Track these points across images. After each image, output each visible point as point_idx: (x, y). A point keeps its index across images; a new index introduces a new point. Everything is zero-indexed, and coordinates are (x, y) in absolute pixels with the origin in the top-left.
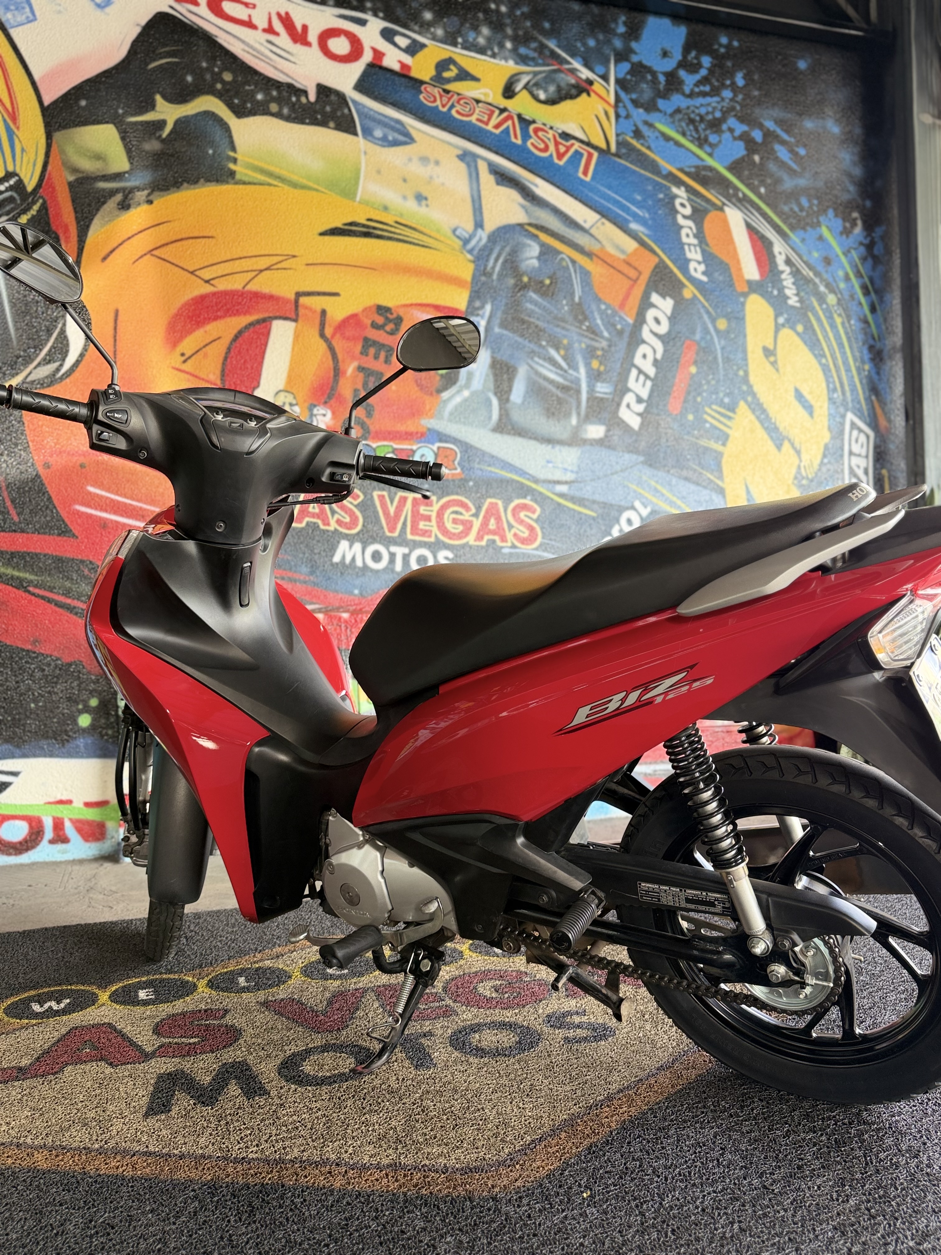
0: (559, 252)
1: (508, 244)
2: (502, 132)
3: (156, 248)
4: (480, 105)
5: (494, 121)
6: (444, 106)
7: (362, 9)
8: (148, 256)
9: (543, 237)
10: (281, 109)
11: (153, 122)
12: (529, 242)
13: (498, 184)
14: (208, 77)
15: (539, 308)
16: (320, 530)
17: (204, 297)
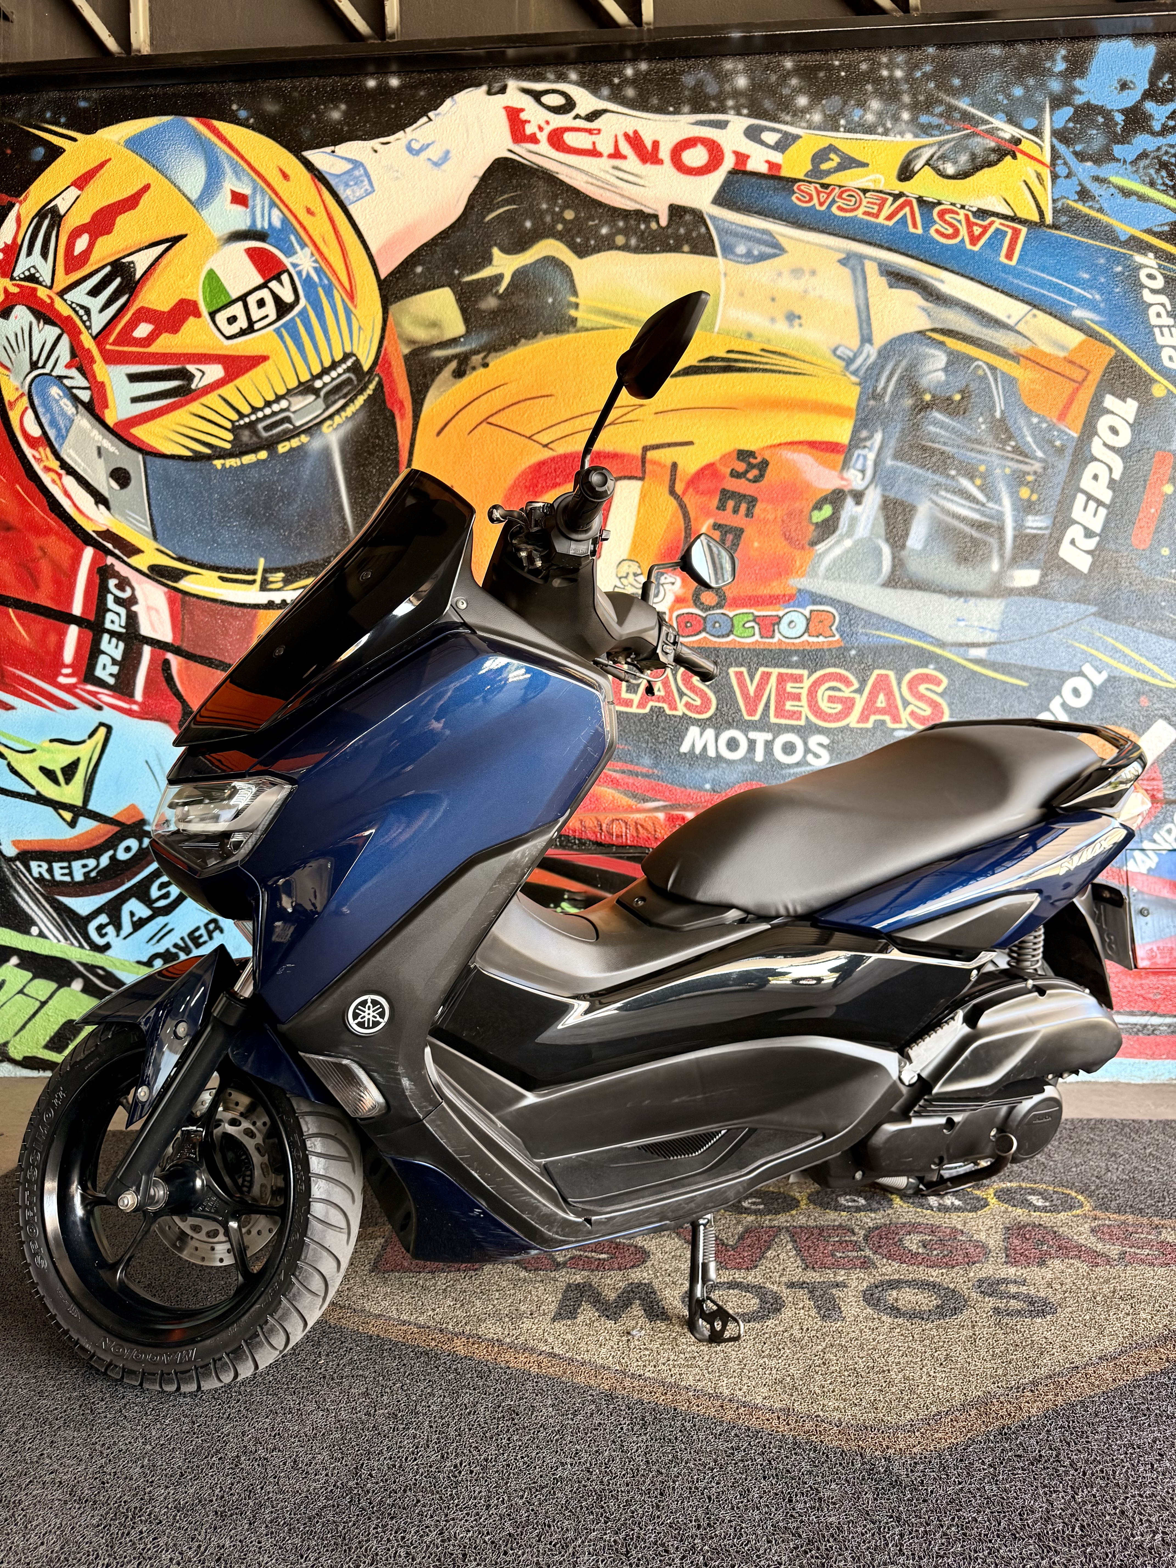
0: (973, 359)
1: (905, 357)
2: (897, 222)
3: (492, 415)
4: (868, 195)
5: (886, 212)
6: (821, 204)
7: (722, 110)
8: (484, 424)
9: (951, 343)
10: (628, 240)
11: (490, 277)
12: (932, 351)
13: (891, 287)
14: (548, 219)
15: (947, 430)
16: (666, 715)
17: (542, 464)
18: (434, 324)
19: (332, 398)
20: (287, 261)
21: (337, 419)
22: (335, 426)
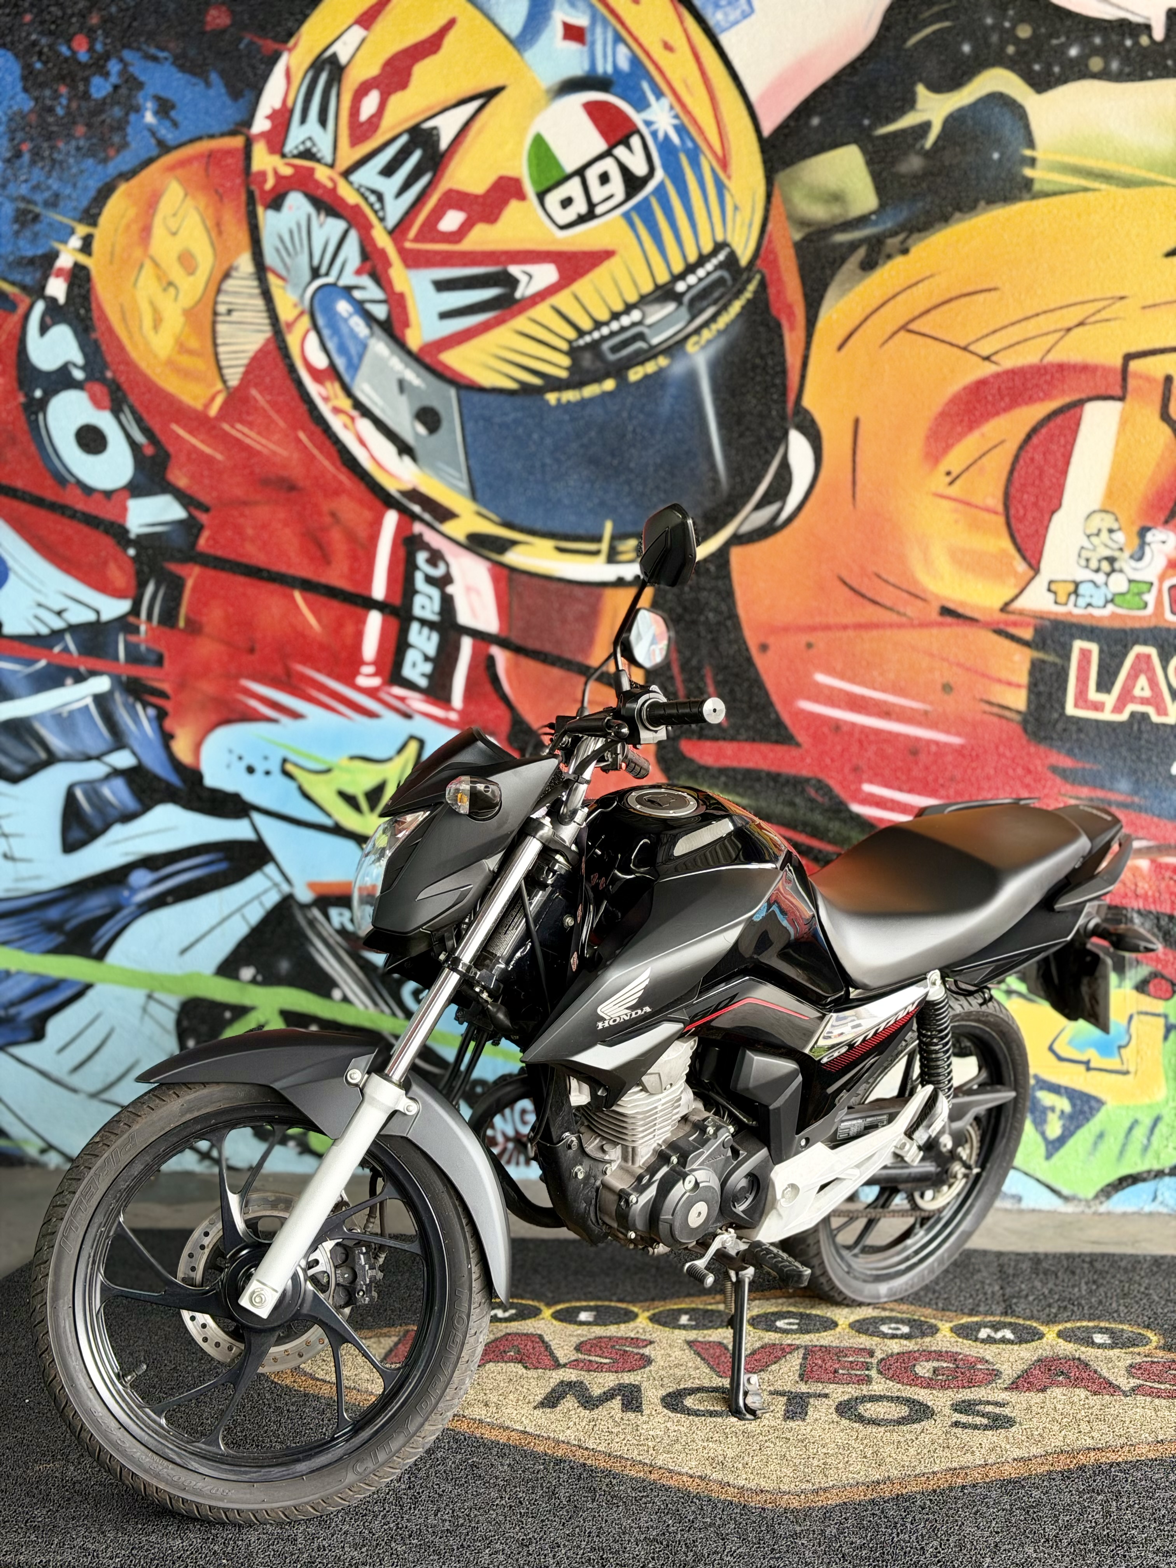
3: (912, 320)
8: (902, 334)
10: (1107, 63)
11: (913, 128)
14: (994, 38)
16: (1151, 723)
17: (982, 383)
18: (837, 198)
19: (699, 305)
20: (637, 118)
21: (706, 334)
22: (703, 340)
